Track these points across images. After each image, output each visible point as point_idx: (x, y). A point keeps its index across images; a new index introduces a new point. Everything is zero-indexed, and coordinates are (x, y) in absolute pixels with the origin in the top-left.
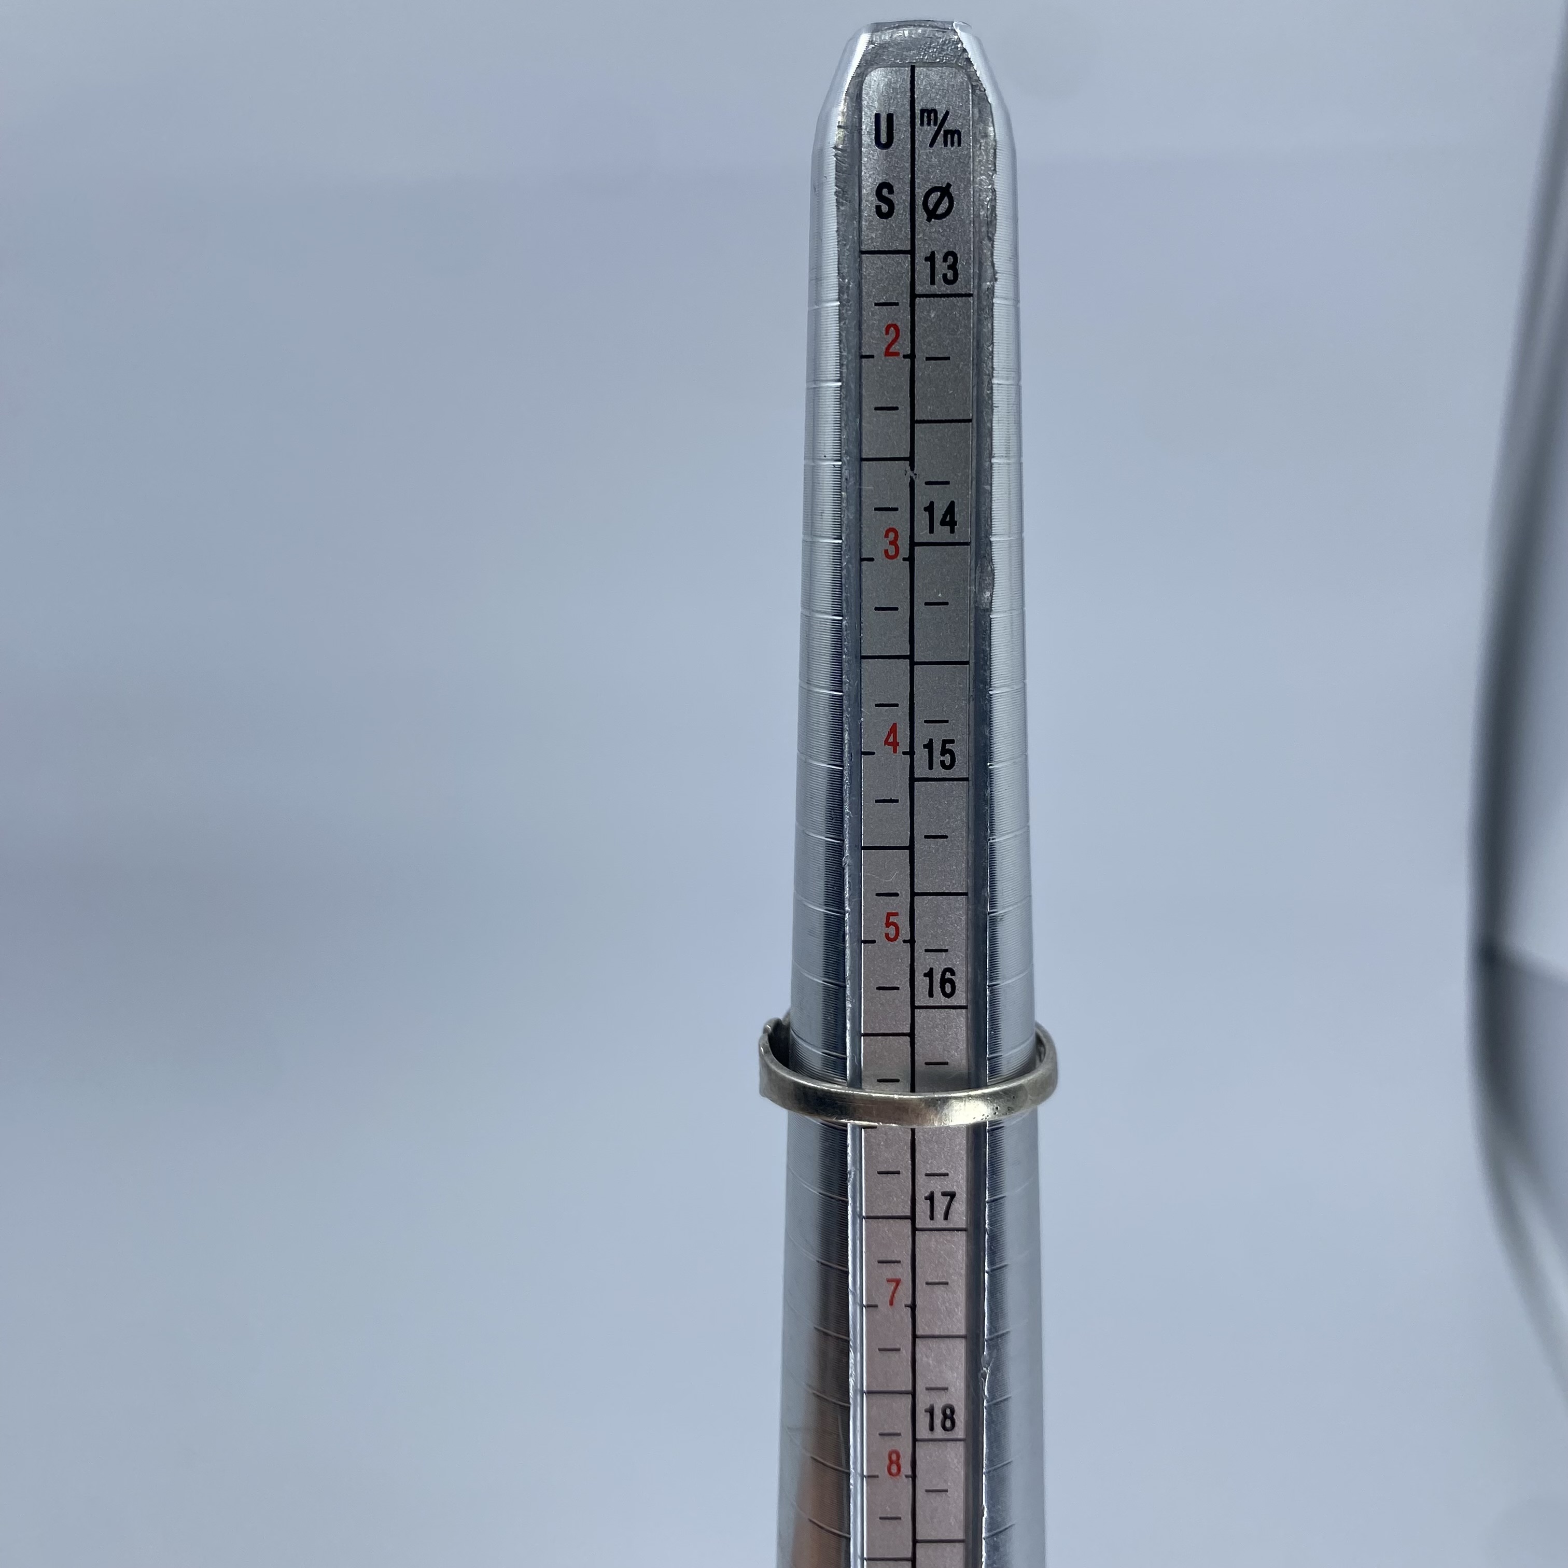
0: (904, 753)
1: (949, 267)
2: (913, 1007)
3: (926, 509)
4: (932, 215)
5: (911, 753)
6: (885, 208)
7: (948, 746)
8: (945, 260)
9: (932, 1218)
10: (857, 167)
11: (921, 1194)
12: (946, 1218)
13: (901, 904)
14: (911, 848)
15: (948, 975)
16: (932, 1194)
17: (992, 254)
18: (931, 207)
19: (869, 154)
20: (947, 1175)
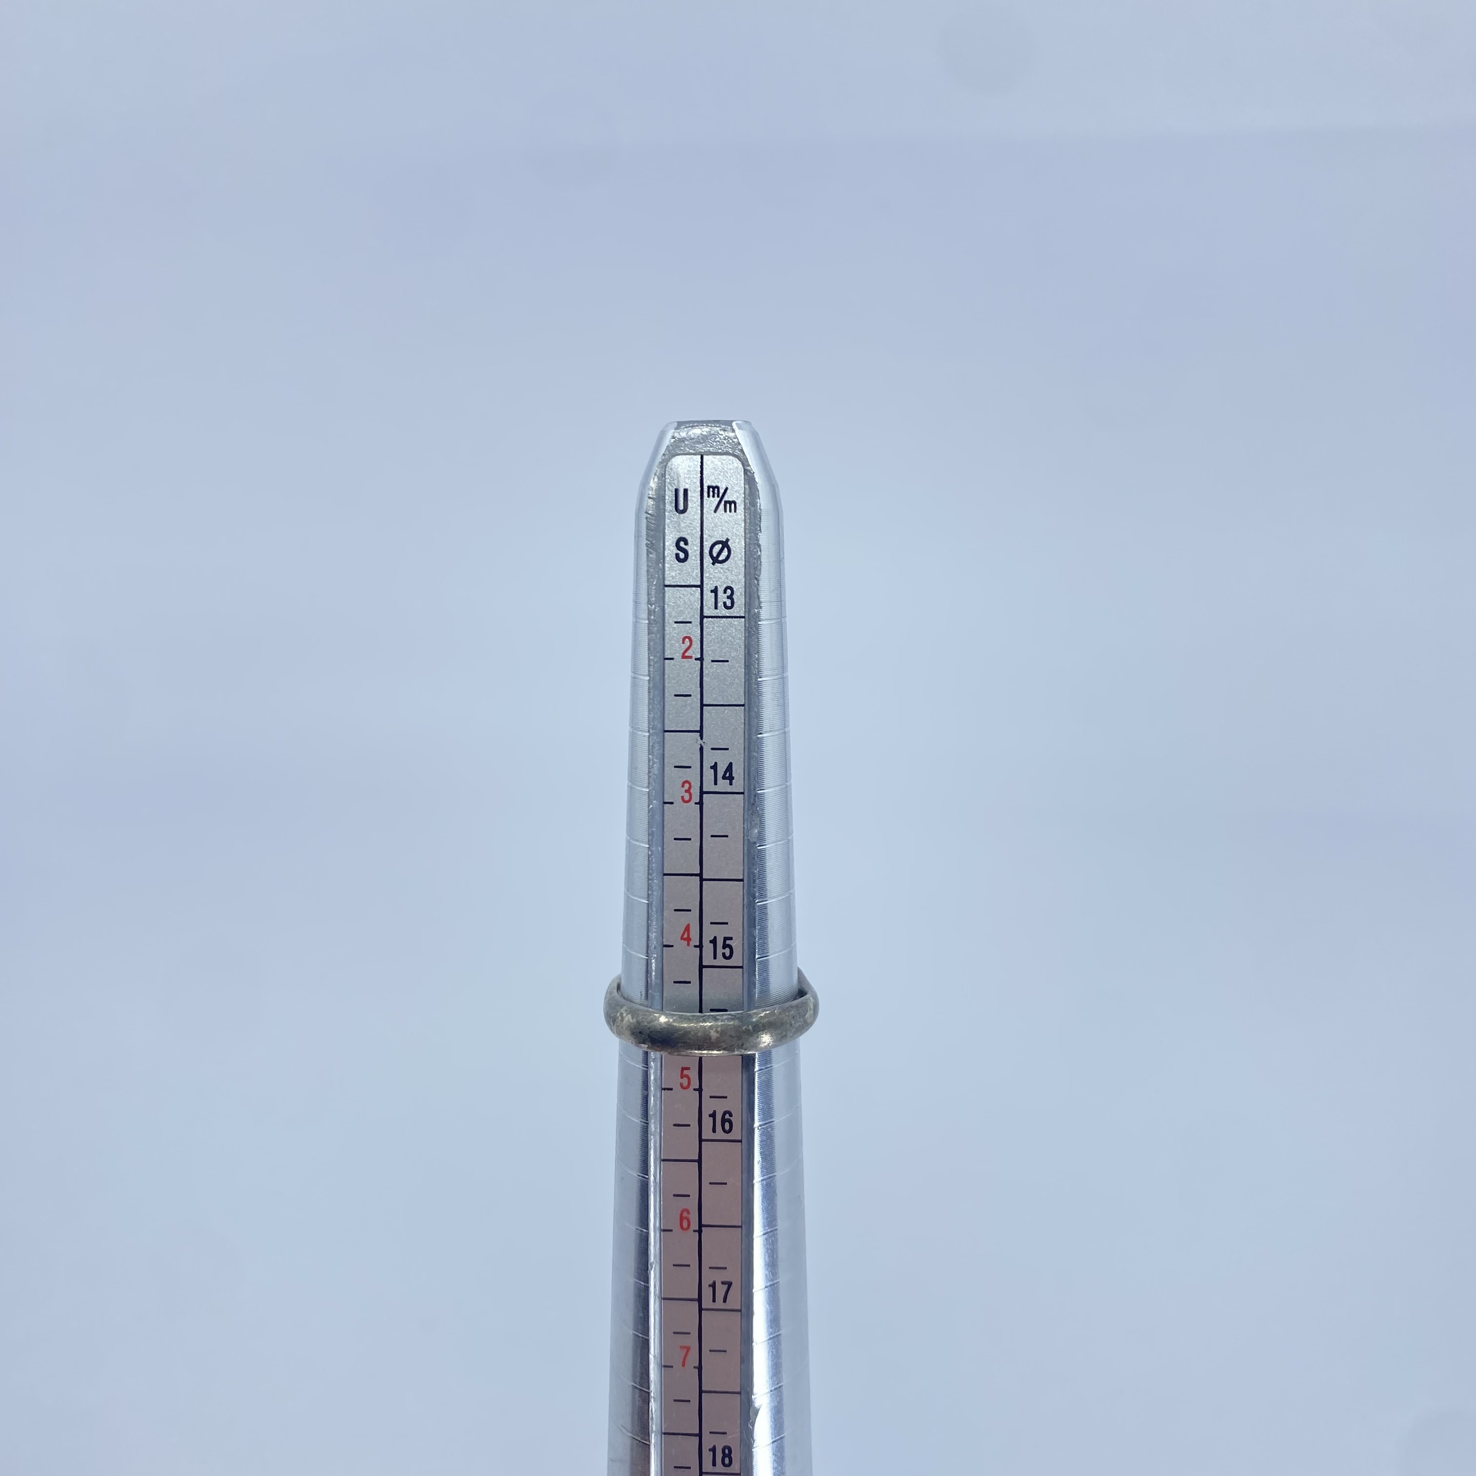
0: (695, 946)
1: (728, 597)
2: (701, 1140)
3: (711, 768)
4: (715, 560)
5: (700, 946)
6: (682, 555)
7: (728, 942)
8: (725, 592)
9: (714, 1301)
10: (662, 527)
11: (706, 1283)
12: (724, 1300)
15: (727, 1116)
16: (714, 1282)
17: (758, 589)
18: (715, 555)
19: (671, 517)
20: (725, 1268)
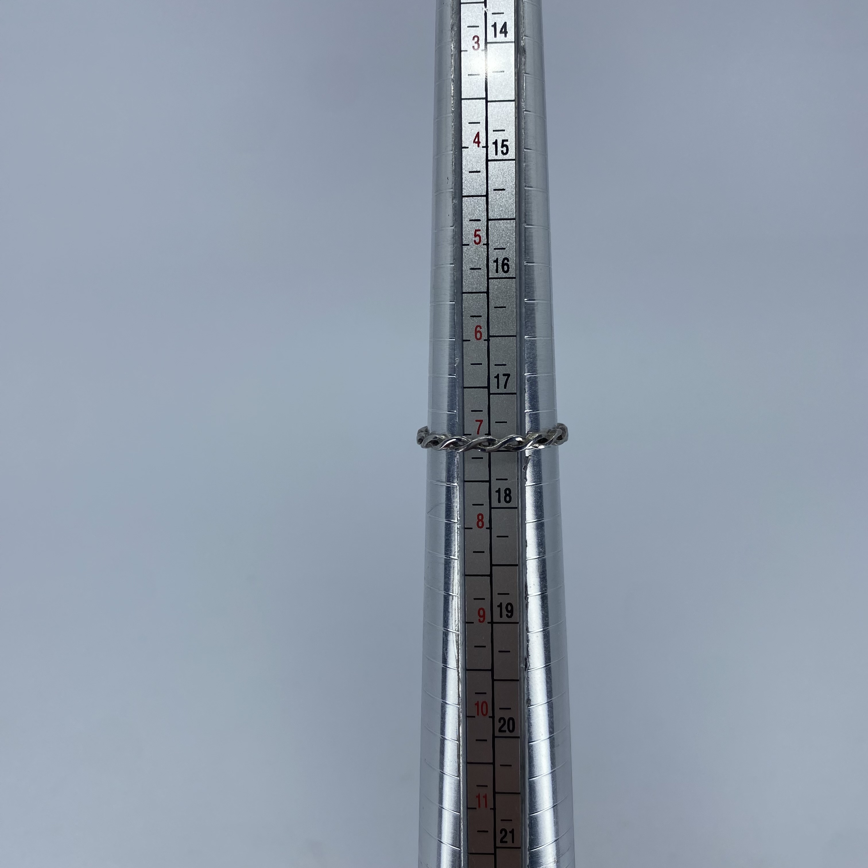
0: (483, 147)
2: (488, 278)
3: (492, 26)
5: (487, 147)
7: (505, 143)
9: (498, 387)
11: (493, 375)
12: (505, 388)
13: (482, 225)
14: (487, 196)
15: (506, 261)
16: (498, 375)
20: (505, 365)
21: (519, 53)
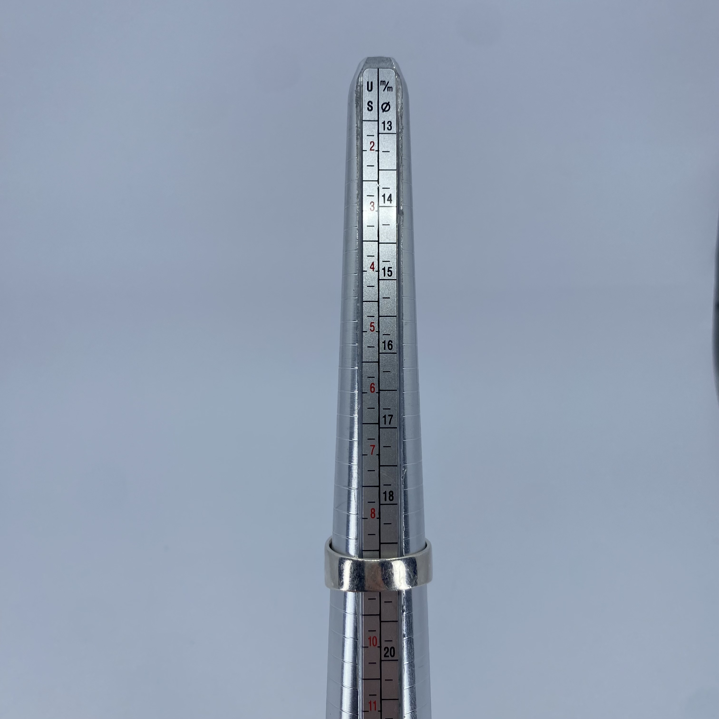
0: (376, 271)
1: (389, 125)
2: (379, 353)
3: (382, 196)
4: (384, 110)
5: (378, 271)
6: (370, 108)
7: (390, 269)
8: (388, 123)
9: (385, 424)
10: (362, 97)
11: (382, 415)
12: (390, 423)
13: (375, 320)
14: (378, 302)
15: (390, 343)
16: (385, 415)
17: (402, 122)
18: (384, 108)
19: (366, 93)
20: (390, 409)
21: (399, 214)
